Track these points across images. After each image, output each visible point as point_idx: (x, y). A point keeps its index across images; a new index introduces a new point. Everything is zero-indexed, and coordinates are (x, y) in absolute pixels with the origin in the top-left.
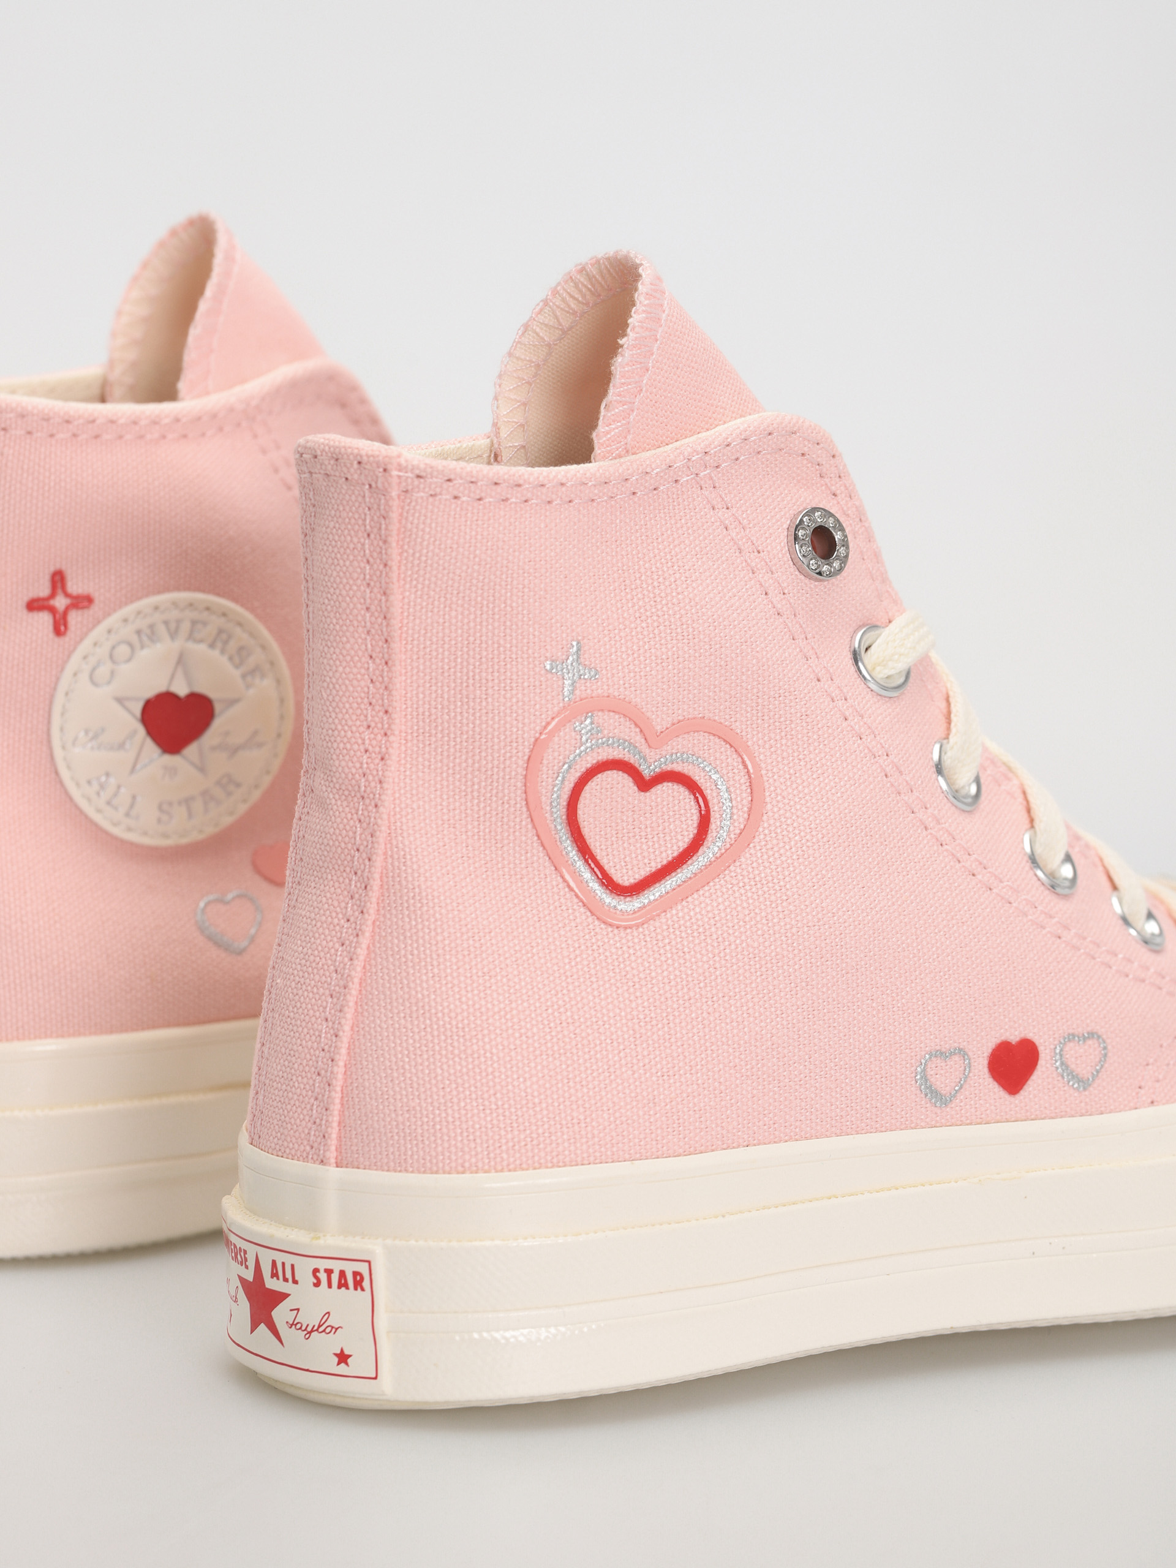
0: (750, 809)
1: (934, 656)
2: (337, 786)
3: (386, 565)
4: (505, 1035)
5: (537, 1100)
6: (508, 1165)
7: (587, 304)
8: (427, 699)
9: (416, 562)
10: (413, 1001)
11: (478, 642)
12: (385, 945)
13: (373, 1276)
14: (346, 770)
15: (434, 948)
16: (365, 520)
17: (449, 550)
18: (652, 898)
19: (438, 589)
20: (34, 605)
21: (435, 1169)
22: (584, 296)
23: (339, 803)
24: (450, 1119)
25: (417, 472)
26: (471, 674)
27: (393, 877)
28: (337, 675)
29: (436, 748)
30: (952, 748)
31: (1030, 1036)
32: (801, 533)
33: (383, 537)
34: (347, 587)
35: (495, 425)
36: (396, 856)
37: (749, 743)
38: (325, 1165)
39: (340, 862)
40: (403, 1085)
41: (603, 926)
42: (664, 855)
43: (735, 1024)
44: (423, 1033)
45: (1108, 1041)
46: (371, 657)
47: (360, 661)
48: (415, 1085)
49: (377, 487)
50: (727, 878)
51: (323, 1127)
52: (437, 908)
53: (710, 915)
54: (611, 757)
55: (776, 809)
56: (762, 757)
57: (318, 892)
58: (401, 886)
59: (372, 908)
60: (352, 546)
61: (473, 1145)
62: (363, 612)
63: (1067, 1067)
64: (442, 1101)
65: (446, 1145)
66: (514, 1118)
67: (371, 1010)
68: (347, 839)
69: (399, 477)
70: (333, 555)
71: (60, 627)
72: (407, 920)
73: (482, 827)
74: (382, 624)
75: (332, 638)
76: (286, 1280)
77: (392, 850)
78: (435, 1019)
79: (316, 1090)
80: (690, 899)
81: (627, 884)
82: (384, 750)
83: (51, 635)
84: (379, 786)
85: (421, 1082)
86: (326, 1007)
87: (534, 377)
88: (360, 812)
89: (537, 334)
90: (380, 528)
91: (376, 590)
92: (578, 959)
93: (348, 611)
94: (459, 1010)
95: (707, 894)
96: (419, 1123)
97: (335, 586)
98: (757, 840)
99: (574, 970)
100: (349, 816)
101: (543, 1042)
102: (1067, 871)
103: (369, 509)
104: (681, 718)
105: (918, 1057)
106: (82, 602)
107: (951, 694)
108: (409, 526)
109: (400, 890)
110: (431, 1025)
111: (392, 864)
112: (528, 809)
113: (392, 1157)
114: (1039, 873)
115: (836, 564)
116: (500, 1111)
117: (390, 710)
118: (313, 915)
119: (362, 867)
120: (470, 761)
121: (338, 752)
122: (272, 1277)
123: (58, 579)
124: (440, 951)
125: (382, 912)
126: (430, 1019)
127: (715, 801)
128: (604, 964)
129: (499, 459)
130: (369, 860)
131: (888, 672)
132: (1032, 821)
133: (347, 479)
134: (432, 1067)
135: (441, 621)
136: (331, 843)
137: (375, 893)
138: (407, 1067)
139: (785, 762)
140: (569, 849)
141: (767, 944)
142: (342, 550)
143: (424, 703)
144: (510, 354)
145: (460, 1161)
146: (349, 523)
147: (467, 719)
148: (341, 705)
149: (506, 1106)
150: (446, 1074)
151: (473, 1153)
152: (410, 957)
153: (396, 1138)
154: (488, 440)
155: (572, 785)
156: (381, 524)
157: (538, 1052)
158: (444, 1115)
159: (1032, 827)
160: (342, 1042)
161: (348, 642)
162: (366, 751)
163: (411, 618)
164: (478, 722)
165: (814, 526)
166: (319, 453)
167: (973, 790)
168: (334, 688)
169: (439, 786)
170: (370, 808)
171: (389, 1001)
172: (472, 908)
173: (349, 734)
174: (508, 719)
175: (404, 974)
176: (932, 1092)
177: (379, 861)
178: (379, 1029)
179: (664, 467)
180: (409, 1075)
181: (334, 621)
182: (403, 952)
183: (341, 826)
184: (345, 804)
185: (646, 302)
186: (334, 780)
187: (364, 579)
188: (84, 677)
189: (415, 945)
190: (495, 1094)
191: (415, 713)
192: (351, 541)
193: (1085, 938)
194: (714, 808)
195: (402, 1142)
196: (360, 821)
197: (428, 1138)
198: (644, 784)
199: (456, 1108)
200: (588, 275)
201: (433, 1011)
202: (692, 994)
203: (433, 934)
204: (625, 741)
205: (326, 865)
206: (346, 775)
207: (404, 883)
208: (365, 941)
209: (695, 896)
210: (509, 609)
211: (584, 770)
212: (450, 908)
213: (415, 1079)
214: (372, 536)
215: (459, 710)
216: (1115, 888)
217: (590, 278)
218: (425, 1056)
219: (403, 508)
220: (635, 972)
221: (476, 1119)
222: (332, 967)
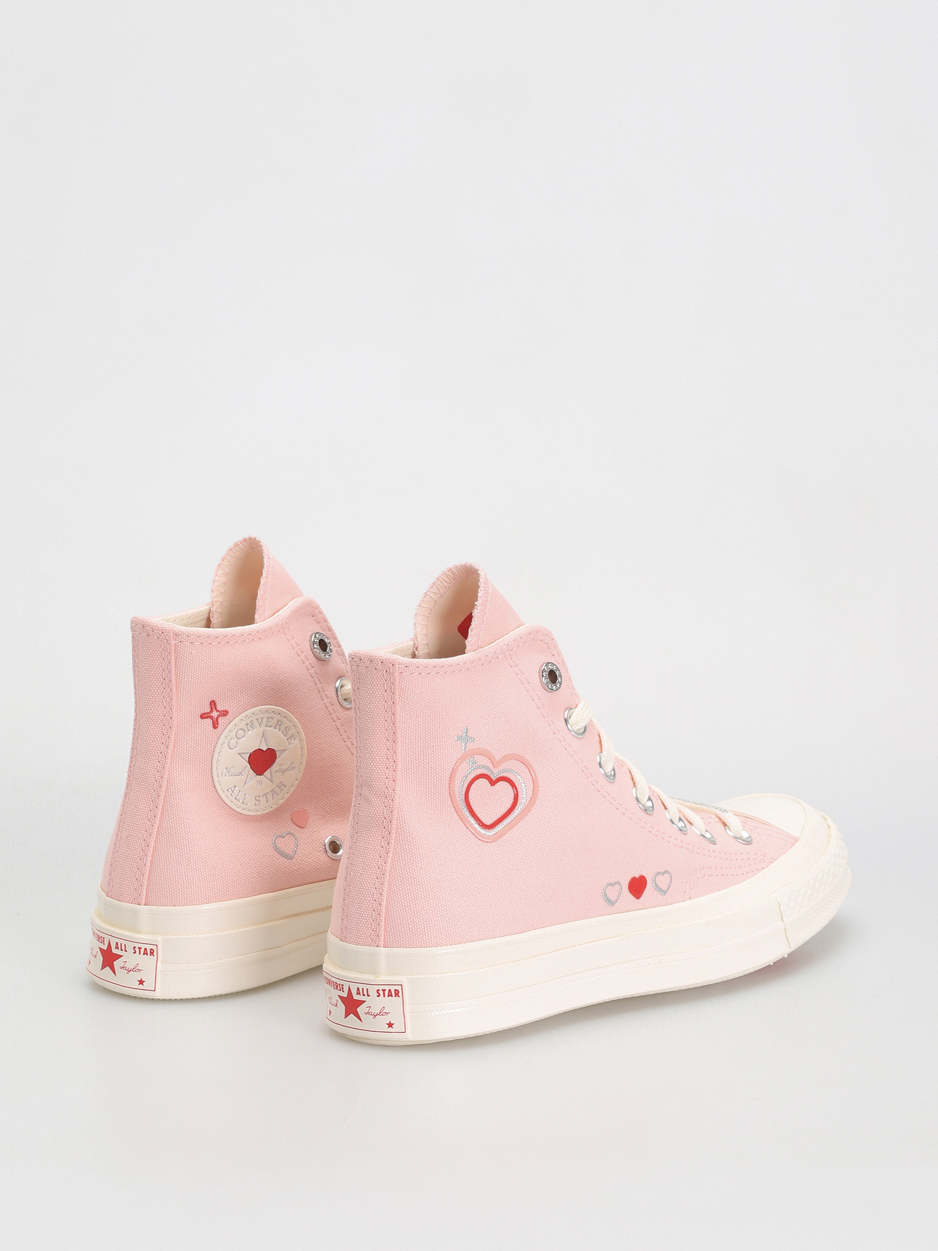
0: (533, 790)
1: (593, 719)
2: (374, 793)
3: (393, 703)
4: (449, 890)
5: (463, 915)
6: (455, 942)
7: (451, 584)
8: (410, 755)
9: (405, 701)
10: (412, 878)
11: (429, 731)
12: (399, 856)
13: (403, 991)
14: (379, 786)
15: (419, 856)
16: (384, 685)
17: (418, 695)
18: (499, 829)
19: (413, 711)
20: (203, 716)
21: (426, 946)
22: (450, 580)
23: (376, 799)
24: (431, 925)
25: (406, 665)
26: (427, 744)
27: (400, 828)
28: (373, 748)
29: (414, 775)
30: (604, 757)
31: (643, 874)
32: (544, 674)
33: (393, 692)
34: (377, 712)
35: (415, 635)
36: (401, 820)
37: (531, 763)
38: (379, 947)
39: (377, 823)
40: (410, 913)
41: (481, 842)
42: (502, 811)
43: (535, 878)
44: (417, 891)
45: (672, 874)
46: (387, 740)
47: (383, 742)
48: (416, 912)
49: (390, 672)
50: (527, 819)
51: (378, 932)
52: (419, 840)
53: (522, 835)
54: (480, 773)
55: (543, 789)
56: (536, 768)
57: (368, 836)
58: (404, 832)
59: (393, 841)
60: (378, 695)
61: (440, 935)
62: (384, 722)
63: (658, 886)
64: (427, 918)
65: (430, 936)
66: (455, 923)
67: (395, 883)
68: (380, 814)
69: (399, 667)
70: (370, 699)
71: (215, 725)
72: (407, 845)
73: (433, 805)
74: (392, 726)
75: (370, 733)
76: (364, 995)
77: (399, 818)
78: (421, 885)
79: (373, 917)
80: (513, 829)
81: (488, 824)
82: (394, 777)
83: (212, 729)
84: (393, 792)
85: (418, 911)
86: (375, 883)
87: (429, 614)
88: (385, 803)
89: (431, 597)
90: (391, 688)
91: (389, 713)
92: (474, 857)
93: (378, 722)
94: (431, 881)
95: (520, 826)
96: (418, 928)
97: (371, 712)
98: (537, 802)
99: (473, 861)
100: (381, 804)
101: (464, 891)
102: (649, 804)
103: (386, 680)
104: (505, 755)
105: (603, 887)
106: (225, 713)
107: (600, 733)
108: (403, 686)
109: (404, 834)
110: (420, 887)
111: (400, 823)
112: (450, 797)
113: (408, 942)
114: (640, 805)
115: (558, 685)
116: (450, 920)
117: (396, 761)
118: (366, 846)
119: (388, 825)
120: (427, 779)
121: (374, 779)
122: (357, 995)
123: (213, 704)
124: (421, 857)
125: (397, 843)
126: (420, 885)
127: (520, 787)
128: (484, 858)
129: (418, 649)
130: (390, 822)
131: (578, 727)
132: (634, 784)
133: (376, 669)
134: (422, 904)
135: (415, 723)
136: (373, 816)
137: (393, 836)
138: (412, 905)
139: (545, 769)
140: (466, 811)
141: (545, 845)
142: (374, 697)
143: (409, 757)
144: (419, 606)
145: (436, 942)
146: (377, 686)
147: (426, 762)
148: (375, 760)
149: (452, 918)
150: (428, 907)
151: (440, 938)
152: (410, 861)
153: (409, 934)
154: (413, 642)
155: (467, 786)
156: (391, 687)
157: (462, 896)
158: (428, 924)
159: (635, 786)
160: (384, 897)
161: (378, 734)
162: (387, 778)
163: (403, 723)
164: (430, 763)
165: (549, 670)
166: (363, 658)
167: (613, 773)
168: (372, 753)
169: (416, 790)
170: (390, 801)
171: (402, 879)
172: (432, 839)
173: (379, 771)
174: (442, 761)
175: (408, 868)
176: (608, 900)
177: (394, 822)
178: (399, 891)
179: (493, 652)
180: (412, 909)
181: (371, 726)
182: (406, 859)
183: (377, 809)
184: (378, 800)
185: (484, 586)
186: (373, 790)
187: (384, 709)
188: (226, 745)
189: (411, 856)
190: (447, 914)
191: (405, 761)
192: (378, 693)
193: (660, 832)
194: (519, 790)
195: (412, 936)
196: (385, 806)
197: (422, 934)
198: (493, 783)
199: (433, 920)
200: (452, 572)
201: (420, 882)
202: (518, 867)
203: (418, 850)
204: (486, 766)
205: (370, 825)
206: (379, 788)
207: (405, 831)
208: (390, 855)
209: (516, 827)
210: (441, 716)
211: (471, 779)
212: (423, 839)
213: (415, 910)
214: (387, 691)
215: (422, 759)
216: (666, 808)
217: (453, 573)
218: (419, 900)
219: (400, 680)
220: (496, 860)
221: (441, 924)
222: (377, 867)
